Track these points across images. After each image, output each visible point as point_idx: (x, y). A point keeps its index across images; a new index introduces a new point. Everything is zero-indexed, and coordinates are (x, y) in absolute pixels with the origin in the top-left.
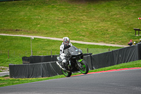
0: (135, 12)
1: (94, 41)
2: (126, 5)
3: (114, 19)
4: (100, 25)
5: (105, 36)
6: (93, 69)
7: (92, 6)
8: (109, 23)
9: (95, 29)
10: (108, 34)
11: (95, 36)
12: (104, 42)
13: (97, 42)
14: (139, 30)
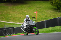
0: (33, 10)
1: (15, 22)
2: (29, 7)
3: (24, 13)
4: (18, 15)
5: (20, 20)
6: (14, 34)
7: (14, 7)
8: (22, 14)
9: (16, 17)
10: (21, 19)
11: (16, 20)
12: (19, 22)
13: (16, 22)
14: (34, 17)
